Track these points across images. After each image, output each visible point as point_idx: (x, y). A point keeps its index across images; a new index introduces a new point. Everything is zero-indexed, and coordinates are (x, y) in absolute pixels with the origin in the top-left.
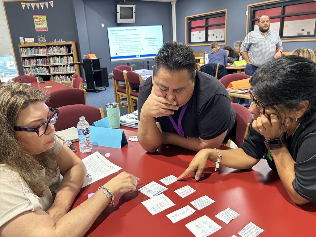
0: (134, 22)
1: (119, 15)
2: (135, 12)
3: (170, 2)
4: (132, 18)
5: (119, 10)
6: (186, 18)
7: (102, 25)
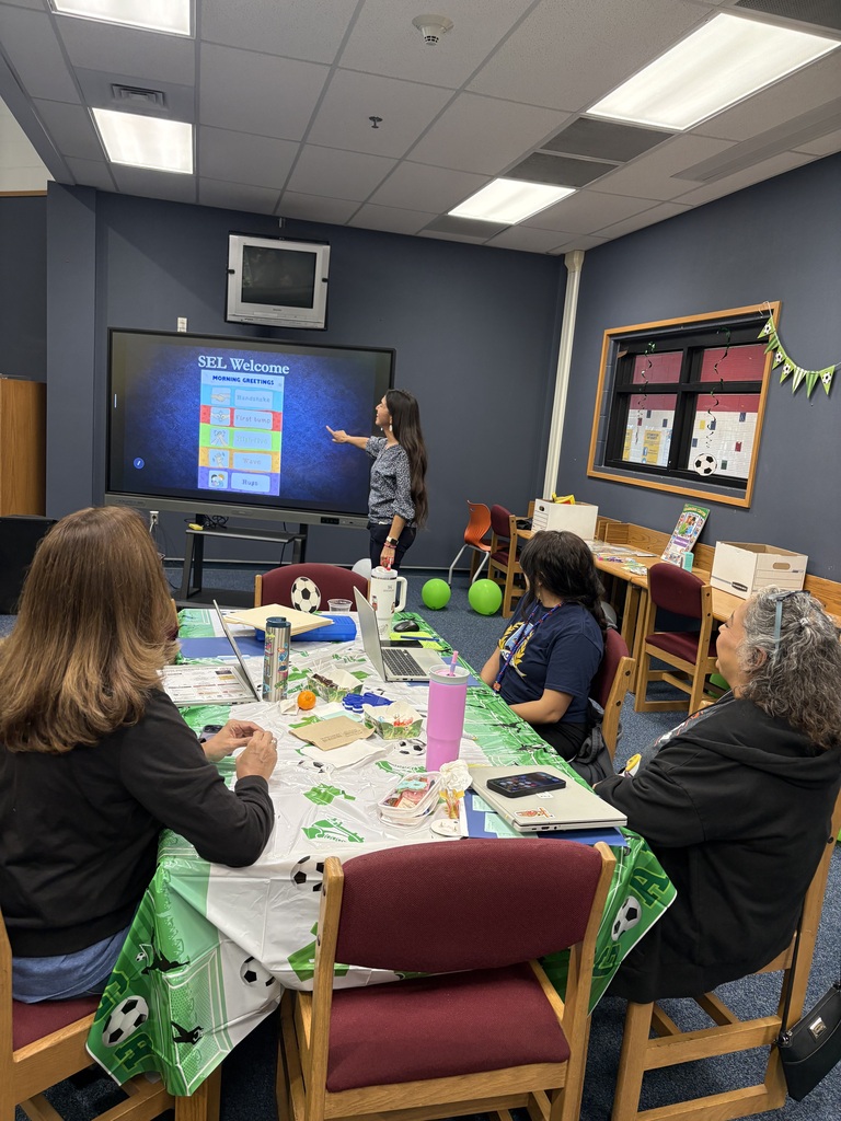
0: (322, 326)
1: (235, 284)
2: (324, 280)
3: (562, 257)
4: (312, 307)
5: (236, 259)
6: (611, 336)
7: (180, 325)
